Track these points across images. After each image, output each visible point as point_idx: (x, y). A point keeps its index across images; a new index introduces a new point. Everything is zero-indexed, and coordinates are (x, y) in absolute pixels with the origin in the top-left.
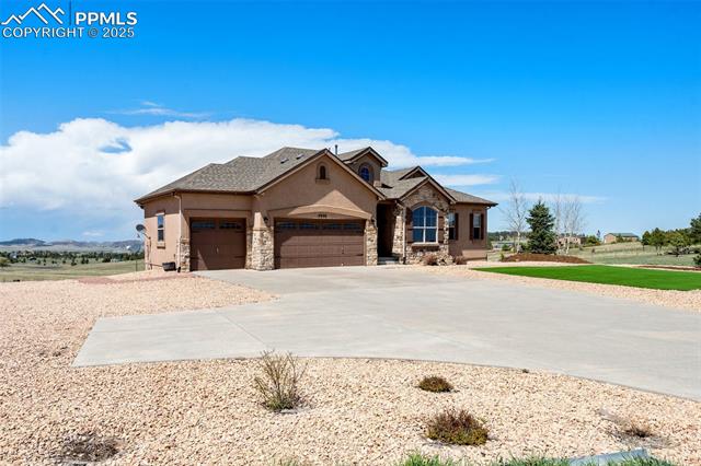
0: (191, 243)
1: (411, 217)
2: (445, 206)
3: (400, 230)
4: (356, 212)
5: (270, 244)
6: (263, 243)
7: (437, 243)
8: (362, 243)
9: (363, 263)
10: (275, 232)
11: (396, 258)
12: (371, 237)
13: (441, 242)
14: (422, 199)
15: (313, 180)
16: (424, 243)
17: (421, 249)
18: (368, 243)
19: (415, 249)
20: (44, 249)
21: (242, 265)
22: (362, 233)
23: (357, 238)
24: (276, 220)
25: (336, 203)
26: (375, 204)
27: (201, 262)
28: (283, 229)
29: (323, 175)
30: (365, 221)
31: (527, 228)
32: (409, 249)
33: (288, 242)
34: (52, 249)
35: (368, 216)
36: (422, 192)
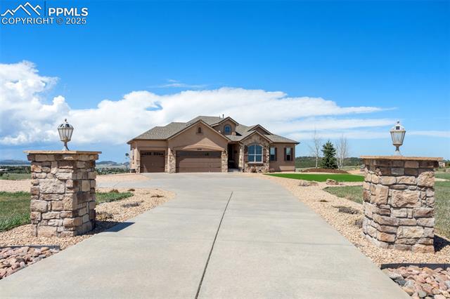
0: (141, 161)
1: (246, 149)
2: (267, 144)
3: (241, 156)
4: (217, 148)
5: (174, 161)
6: (171, 161)
7: (262, 162)
8: (220, 162)
9: (220, 171)
10: (176, 157)
11: (239, 169)
12: (224, 160)
13: (264, 162)
14: (253, 141)
15: (195, 133)
16: (255, 162)
17: (253, 165)
18: (223, 162)
19: (249, 165)
20: (116, 167)
21: (163, 171)
22: (220, 157)
23: (217, 160)
24: (177, 152)
25: (207, 144)
26: (227, 144)
27: (145, 169)
28: (180, 155)
29: (200, 131)
30: (221, 152)
31: (322, 155)
32: (246, 165)
33: (183, 161)
34: (120, 167)
35: (222, 149)
36: (253, 138)
